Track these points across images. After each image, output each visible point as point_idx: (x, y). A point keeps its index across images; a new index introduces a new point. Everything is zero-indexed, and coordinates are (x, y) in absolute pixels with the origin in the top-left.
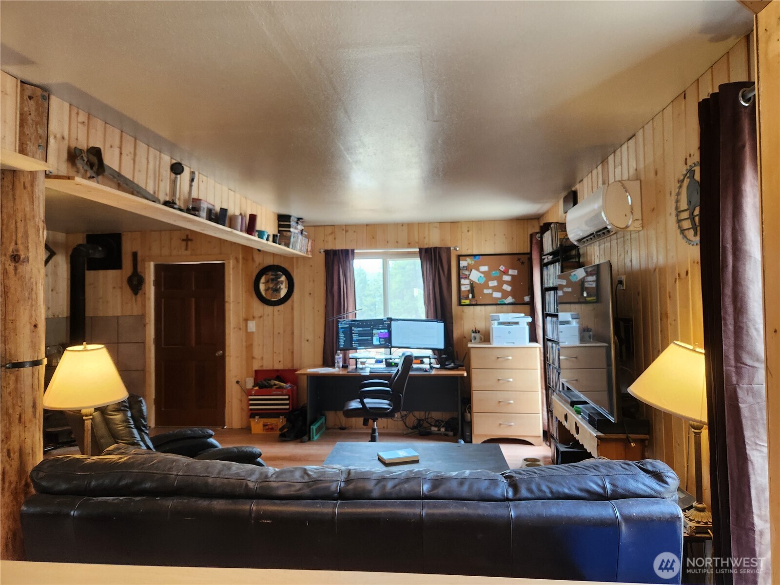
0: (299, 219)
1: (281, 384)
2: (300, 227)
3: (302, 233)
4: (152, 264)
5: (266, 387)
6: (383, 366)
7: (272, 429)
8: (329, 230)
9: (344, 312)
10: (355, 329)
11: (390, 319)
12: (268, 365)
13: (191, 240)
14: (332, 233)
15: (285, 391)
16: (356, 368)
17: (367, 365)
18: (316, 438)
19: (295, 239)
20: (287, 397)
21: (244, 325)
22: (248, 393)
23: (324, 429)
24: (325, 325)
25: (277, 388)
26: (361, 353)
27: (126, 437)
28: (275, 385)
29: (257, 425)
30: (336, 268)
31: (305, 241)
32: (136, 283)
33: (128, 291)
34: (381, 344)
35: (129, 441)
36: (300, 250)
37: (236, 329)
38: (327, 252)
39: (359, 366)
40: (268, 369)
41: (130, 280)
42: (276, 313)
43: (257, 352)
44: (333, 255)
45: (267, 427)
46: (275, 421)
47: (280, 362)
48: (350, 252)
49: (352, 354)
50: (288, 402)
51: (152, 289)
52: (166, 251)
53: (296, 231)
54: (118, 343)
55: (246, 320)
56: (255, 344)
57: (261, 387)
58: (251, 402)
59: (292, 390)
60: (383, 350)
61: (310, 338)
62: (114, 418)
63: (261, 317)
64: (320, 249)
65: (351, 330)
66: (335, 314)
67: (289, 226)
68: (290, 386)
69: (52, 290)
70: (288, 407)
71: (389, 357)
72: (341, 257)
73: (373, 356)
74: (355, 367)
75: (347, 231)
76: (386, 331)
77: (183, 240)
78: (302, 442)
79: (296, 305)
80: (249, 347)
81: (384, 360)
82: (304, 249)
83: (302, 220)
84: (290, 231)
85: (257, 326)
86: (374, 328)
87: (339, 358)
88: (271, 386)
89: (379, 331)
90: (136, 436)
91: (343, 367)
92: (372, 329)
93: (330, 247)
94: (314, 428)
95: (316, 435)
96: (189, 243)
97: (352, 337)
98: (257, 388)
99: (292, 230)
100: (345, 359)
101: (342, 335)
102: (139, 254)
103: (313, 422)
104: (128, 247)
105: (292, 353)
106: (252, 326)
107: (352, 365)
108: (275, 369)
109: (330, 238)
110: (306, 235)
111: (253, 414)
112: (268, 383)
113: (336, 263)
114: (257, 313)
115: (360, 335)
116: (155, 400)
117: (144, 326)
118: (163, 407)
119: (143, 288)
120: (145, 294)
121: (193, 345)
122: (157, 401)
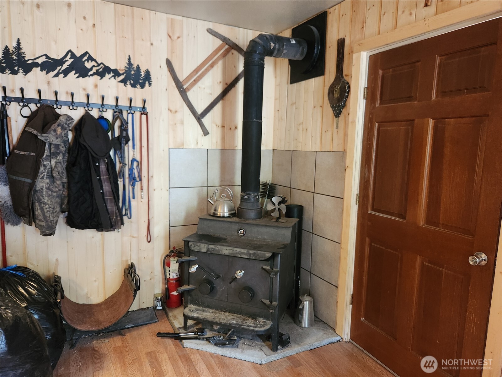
4: (365, 56)
32: (339, 96)
33: (329, 111)
41: (331, 91)
54: (314, 192)
102: (347, 43)
104: (333, 34)
116: (353, 297)
117: (345, 170)
118: (362, 314)
119: (347, 103)
120: (349, 114)
121: (422, 223)
122: (355, 300)
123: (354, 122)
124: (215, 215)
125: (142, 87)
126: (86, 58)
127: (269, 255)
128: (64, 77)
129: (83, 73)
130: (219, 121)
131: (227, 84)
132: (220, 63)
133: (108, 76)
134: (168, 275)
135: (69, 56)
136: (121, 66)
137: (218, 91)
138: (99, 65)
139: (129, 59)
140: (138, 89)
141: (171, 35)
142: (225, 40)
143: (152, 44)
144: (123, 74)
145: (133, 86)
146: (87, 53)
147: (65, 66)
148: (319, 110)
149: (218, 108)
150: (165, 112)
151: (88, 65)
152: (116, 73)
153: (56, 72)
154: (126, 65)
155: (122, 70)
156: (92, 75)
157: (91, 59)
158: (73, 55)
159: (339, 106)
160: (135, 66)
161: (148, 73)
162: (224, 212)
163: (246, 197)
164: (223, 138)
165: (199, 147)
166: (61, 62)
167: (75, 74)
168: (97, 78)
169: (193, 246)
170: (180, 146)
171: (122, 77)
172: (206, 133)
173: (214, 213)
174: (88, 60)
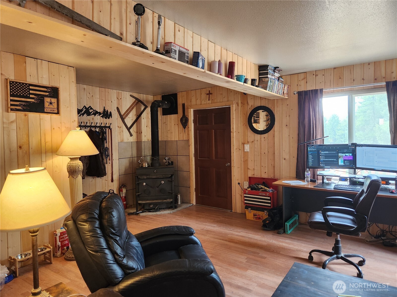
0: (275, 68)
1: (266, 188)
2: (277, 75)
3: (279, 80)
4: (192, 110)
5: (255, 189)
6: (347, 183)
7: (259, 218)
8: (302, 76)
9: (313, 139)
10: (322, 152)
11: (355, 145)
12: (257, 174)
13: (211, 94)
14: (304, 78)
15: (268, 194)
16: (323, 182)
17: (332, 181)
18: (289, 232)
19: (272, 84)
20: (269, 198)
21: (242, 147)
22: (244, 191)
23: (297, 224)
24: (298, 149)
25: (262, 191)
26: (328, 172)
27: (92, 245)
28: (262, 188)
29: (250, 215)
30: (307, 105)
31: (281, 86)
32: (184, 122)
33: (181, 126)
34: (345, 165)
35: (93, 249)
36: (277, 92)
37: (237, 150)
38: (300, 93)
39: (325, 181)
40: (258, 177)
41: (181, 120)
42: (263, 139)
43: (251, 165)
44: (305, 95)
45: (256, 217)
46: (261, 213)
47: (265, 172)
48: (319, 91)
49: (320, 172)
50: (270, 202)
51: (193, 124)
52: (198, 102)
53: (273, 77)
54: (177, 155)
55: (244, 144)
56: (249, 160)
57: (252, 189)
58: (245, 198)
59: (273, 193)
60: (347, 170)
61: (287, 157)
62: (83, 228)
63: (253, 142)
64: (294, 92)
65: (318, 153)
66: (306, 141)
67: (267, 74)
68: (272, 190)
69: (147, 127)
70: (270, 205)
71: (353, 176)
72: (311, 96)
73: (339, 175)
74: (321, 181)
75: (316, 75)
76: (351, 154)
77: (207, 94)
78: (279, 233)
79: (276, 134)
80: (246, 162)
81: (348, 179)
82: (281, 92)
83: (278, 69)
84: (267, 77)
85: (251, 148)
86: (339, 152)
87: (308, 174)
88: (259, 189)
89: (344, 155)
90: (102, 245)
91: (311, 181)
92: (338, 153)
93: (302, 89)
94: (288, 224)
95: (289, 230)
96: (210, 95)
97: (319, 159)
98: (250, 189)
99: (269, 76)
100: (314, 175)
101: (310, 157)
102: (186, 105)
103: (287, 220)
104: (180, 101)
105: (274, 167)
106: (247, 148)
107: (320, 180)
108: (262, 177)
109: (303, 83)
110: (282, 81)
111: (247, 206)
112: (257, 186)
113: (307, 101)
114: (250, 140)
115: (326, 156)
116: (195, 189)
117: (189, 146)
118: (199, 193)
119: (188, 124)
120: (189, 128)
121: (214, 158)
122: (196, 190)
123: (191, 130)
124: (142, 167)
125: (109, 118)
126: (90, 108)
127: (170, 176)
128: (83, 116)
129: (89, 114)
130: (135, 130)
131: (138, 115)
132: (135, 108)
133: (97, 115)
134: (121, 195)
135: (84, 108)
136: (101, 110)
137: (135, 118)
138: (94, 111)
139: (104, 108)
140: (107, 120)
141: (118, 98)
142: (136, 99)
143: (112, 102)
144: (102, 114)
145: (106, 118)
146: (90, 106)
147: (83, 112)
148: (177, 126)
149: (135, 125)
150: (117, 128)
151: (91, 111)
152: (100, 113)
153: (80, 114)
154: (103, 110)
155: (102, 112)
156: (92, 115)
157: (91, 109)
158: (86, 108)
159: (185, 125)
160: (106, 110)
161: (111, 113)
162: (146, 166)
163: (155, 159)
164: (137, 137)
165: (129, 141)
166: (82, 110)
167: (86, 115)
168: (93, 115)
169: (140, 177)
170: (122, 141)
171: (102, 115)
172: (131, 135)
173: (142, 166)
174: (90, 109)
